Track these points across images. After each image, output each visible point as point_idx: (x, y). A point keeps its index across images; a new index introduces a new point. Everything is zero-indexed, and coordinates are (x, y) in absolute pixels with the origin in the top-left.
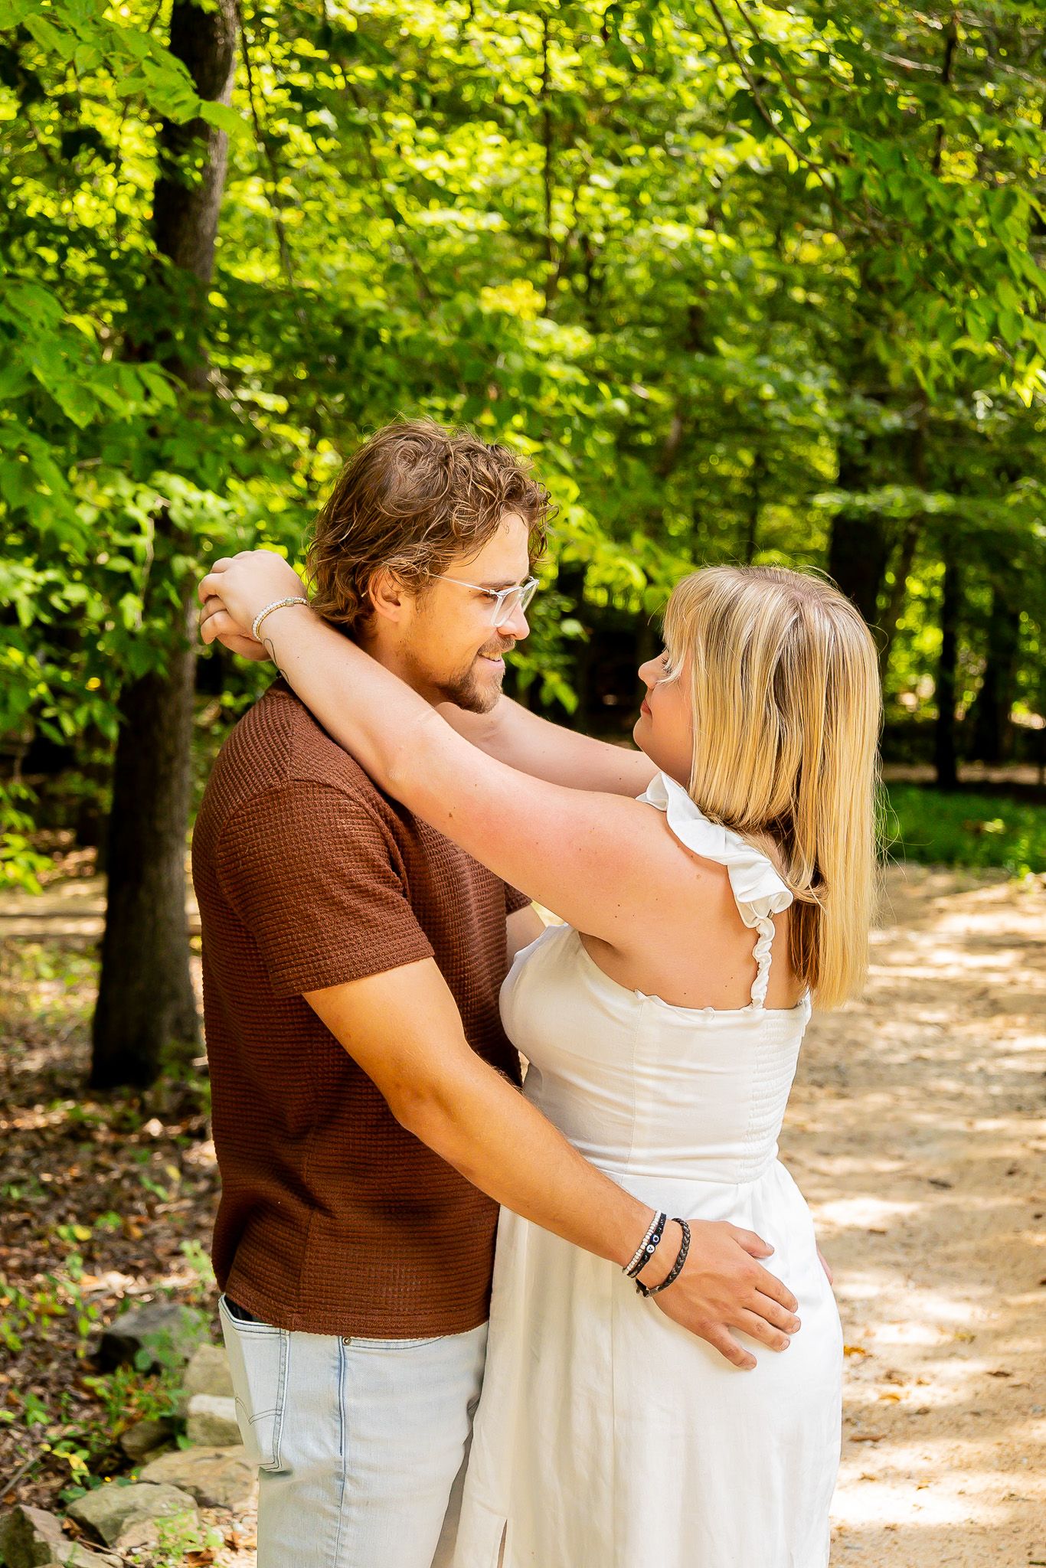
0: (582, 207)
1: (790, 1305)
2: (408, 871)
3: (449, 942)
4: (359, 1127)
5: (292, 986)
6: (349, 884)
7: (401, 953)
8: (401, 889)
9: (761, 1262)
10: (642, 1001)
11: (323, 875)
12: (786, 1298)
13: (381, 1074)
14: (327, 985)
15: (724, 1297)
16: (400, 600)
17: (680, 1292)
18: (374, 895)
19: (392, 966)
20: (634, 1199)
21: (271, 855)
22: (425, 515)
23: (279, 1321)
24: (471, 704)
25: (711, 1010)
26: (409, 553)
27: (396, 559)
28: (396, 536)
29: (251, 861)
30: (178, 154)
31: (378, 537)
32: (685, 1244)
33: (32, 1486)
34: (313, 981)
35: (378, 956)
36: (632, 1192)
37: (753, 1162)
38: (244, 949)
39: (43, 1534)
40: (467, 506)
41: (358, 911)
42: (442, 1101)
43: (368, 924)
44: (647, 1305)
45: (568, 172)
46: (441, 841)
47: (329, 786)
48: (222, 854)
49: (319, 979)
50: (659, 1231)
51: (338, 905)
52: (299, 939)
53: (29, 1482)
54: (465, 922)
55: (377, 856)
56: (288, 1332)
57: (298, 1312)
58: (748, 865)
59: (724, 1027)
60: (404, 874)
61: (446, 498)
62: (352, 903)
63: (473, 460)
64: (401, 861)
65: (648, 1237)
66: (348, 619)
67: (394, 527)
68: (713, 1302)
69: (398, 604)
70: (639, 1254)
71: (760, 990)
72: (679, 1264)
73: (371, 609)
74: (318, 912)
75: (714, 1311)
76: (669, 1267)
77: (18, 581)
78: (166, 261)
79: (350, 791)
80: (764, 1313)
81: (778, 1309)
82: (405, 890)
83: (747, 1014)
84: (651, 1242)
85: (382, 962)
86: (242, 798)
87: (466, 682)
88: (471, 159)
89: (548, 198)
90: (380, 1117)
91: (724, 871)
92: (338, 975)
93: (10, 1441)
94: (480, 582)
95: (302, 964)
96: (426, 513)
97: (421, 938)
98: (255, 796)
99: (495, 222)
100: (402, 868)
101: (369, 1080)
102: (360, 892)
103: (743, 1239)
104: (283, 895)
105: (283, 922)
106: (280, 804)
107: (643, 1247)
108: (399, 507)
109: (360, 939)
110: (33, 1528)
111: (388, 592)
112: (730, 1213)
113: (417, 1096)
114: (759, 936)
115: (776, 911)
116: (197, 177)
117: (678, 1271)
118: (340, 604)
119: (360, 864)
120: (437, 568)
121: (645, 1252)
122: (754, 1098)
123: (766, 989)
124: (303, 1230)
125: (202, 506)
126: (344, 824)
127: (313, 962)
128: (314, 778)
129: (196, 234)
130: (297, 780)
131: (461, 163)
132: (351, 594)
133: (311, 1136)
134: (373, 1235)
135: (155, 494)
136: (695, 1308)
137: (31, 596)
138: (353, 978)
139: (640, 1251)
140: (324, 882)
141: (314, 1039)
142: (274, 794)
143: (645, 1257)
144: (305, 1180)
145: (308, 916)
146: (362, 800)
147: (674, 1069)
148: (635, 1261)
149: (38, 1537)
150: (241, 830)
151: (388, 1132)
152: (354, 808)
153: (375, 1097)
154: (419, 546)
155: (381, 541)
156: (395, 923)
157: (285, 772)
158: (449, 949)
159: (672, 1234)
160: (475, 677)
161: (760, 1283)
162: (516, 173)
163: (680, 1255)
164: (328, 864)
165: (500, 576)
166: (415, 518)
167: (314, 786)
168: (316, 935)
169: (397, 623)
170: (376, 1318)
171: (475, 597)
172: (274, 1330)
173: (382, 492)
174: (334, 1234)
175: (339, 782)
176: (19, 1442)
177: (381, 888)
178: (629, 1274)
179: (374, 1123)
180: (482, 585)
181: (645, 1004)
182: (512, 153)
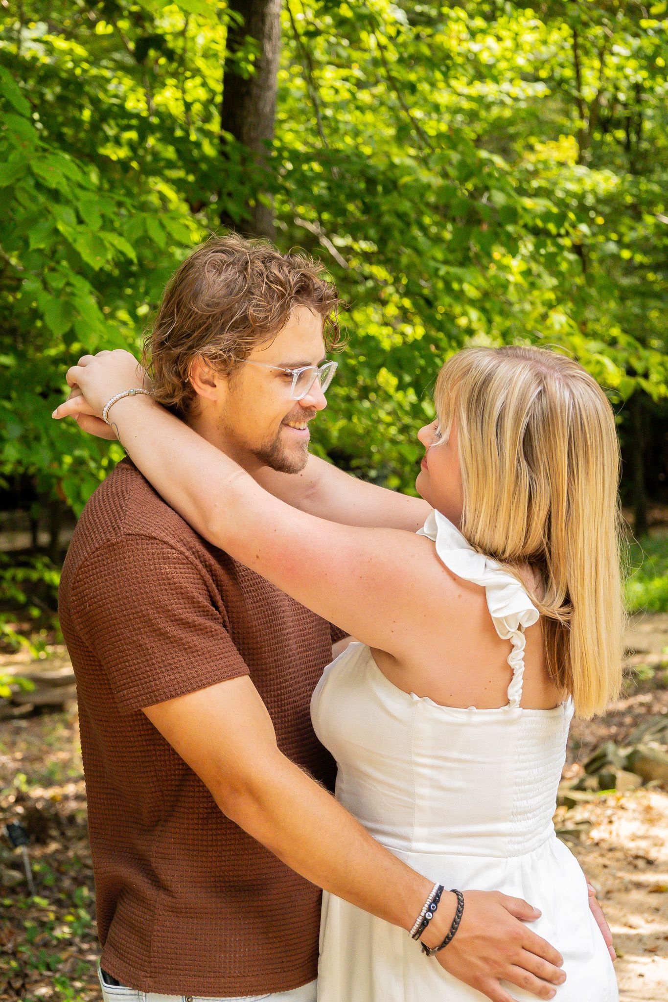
0: (609, 73)
1: (556, 961)
2: (226, 606)
3: (266, 664)
4: (192, 819)
5: (131, 704)
6: (172, 618)
7: (217, 673)
8: (221, 621)
9: (528, 926)
10: (417, 702)
11: (150, 612)
12: (551, 955)
13: (205, 772)
14: (157, 702)
15: (495, 955)
16: (216, 382)
17: (456, 951)
18: (195, 626)
19: (210, 684)
20: (417, 874)
21: (110, 597)
22: (229, 311)
23: (138, 986)
24: (282, 467)
25: (474, 709)
26: (216, 344)
27: (206, 348)
28: (207, 329)
29: (95, 603)
30: (236, 52)
31: (194, 332)
32: (459, 912)
34: (147, 699)
35: (198, 676)
36: (416, 868)
37: (520, 839)
38: (98, 675)
40: (263, 301)
41: (181, 639)
42: (254, 793)
43: (190, 649)
44: (431, 962)
45: (594, 45)
46: (258, 581)
47: (155, 538)
48: (74, 598)
49: (151, 697)
50: (436, 900)
51: (163, 635)
52: (134, 664)
54: (281, 648)
55: (195, 594)
56: (144, 994)
57: (150, 977)
58: (501, 587)
59: (485, 723)
60: (222, 608)
61: (245, 295)
62: (176, 633)
63: (268, 264)
64: (219, 598)
65: (427, 906)
66: (176, 400)
67: (205, 323)
68: (485, 959)
69: (214, 386)
70: (419, 920)
71: (515, 691)
72: (454, 927)
73: (194, 393)
74: (147, 641)
75: (485, 967)
76: (445, 930)
78: (229, 137)
79: (172, 542)
80: (531, 968)
81: (543, 965)
82: (224, 621)
83: (506, 712)
84: (429, 910)
85: (201, 680)
86: (87, 552)
87: (275, 448)
88: (515, 39)
89: (577, 66)
90: (209, 811)
91: (482, 591)
92: (165, 693)
94: (280, 362)
95: (138, 685)
96: (230, 309)
97: (237, 659)
98: (97, 549)
99: (541, 89)
100: (220, 603)
101: (199, 781)
102: (183, 624)
103: (512, 906)
104: (120, 628)
105: (121, 652)
106: (115, 555)
107: (423, 914)
108: (208, 306)
109: (184, 663)
111: (206, 377)
112: (503, 883)
113: (235, 790)
114: (513, 646)
115: (525, 625)
116: (251, 68)
117: (453, 934)
118: (169, 389)
119: (182, 601)
120: (242, 354)
121: (425, 919)
122: (516, 784)
123: (521, 691)
124: (152, 908)
126: (167, 569)
127: (146, 683)
128: (142, 532)
130: (129, 535)
131: (509, 43)
132: (175, 380)
133: (159, 828)
134: (206, 911)
136: (469, 964)
138: (178, 695)
139: (421, 918)
140: (152, 617)
141: (158, 748)
142: (111, 547)
143: (425, 923)
144: (154, 865)
145: (140, 645)
146: (183, 549)
147: (445, 759)
148: (416, 926)
150: (87, 578)
151: (217, 823)
152: (176, 555)
153: (205, 794)
154: (226, 336)
155: (196, 334)
156: (213, 648)
157: (119, 529)
158: (267, 670)
159: (448, 903)
160: (283, 443)
161: (526, 943)
162: (553, 49)
163: (455, 921)
164: (154, 602)
165: (297, 358)
166: (222, 314)
167: (142, 539)
168: (147, 660)
169: (215, 402)
170: (212, 980)
171: (276, 376)
172: (133, 992)
173: (196, 296)
174: (175, 910)
175: (163, 535)
177: (201, 620)
178: (413, 937)
179: (205, 816)
180: (281, 366)
181: (420, 705)
182: (549, 32)
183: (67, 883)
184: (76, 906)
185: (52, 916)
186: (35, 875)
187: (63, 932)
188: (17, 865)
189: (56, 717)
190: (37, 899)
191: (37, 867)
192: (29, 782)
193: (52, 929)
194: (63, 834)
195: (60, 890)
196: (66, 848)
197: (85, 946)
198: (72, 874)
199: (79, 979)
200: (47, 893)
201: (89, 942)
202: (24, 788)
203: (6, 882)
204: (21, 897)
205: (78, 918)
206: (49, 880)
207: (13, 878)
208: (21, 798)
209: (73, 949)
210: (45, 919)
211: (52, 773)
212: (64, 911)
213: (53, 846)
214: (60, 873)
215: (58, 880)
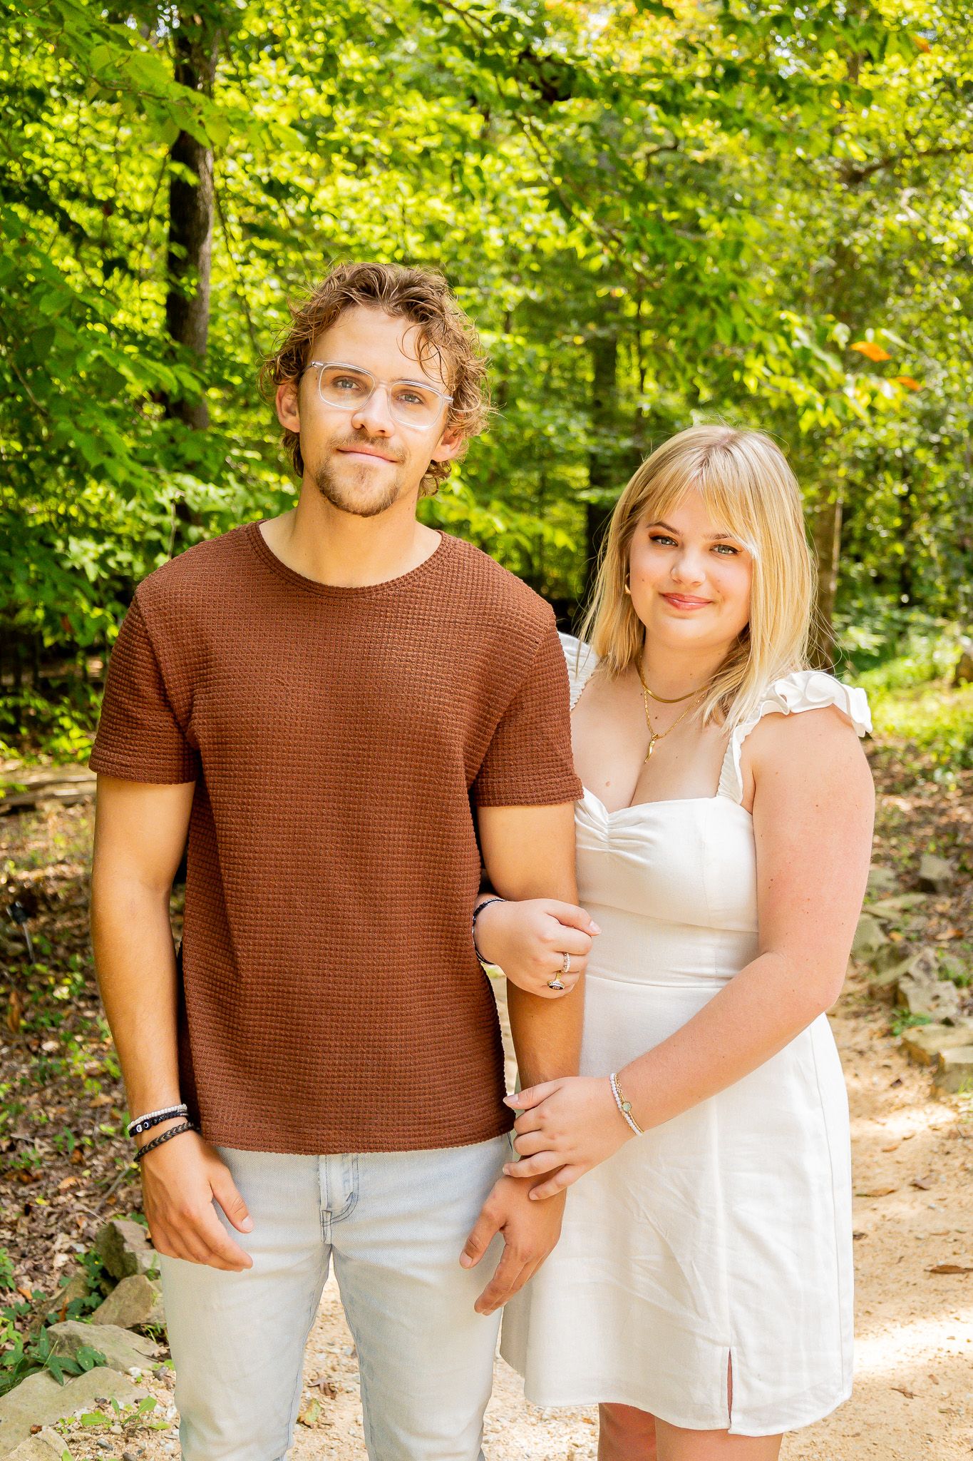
30: (179, 278)
33: (128, 1189)
39: (132, 1245)
53: (125, 1185)
77: (85, 552)
78: (177, 345)
93: (113, 1149)
110: (124, 1241)
116: (193, 291)
125: (207, 494)
129: (194, 333)
135: (175, 488)
137: (94, 561)
149: (128, 1248)
176: (119, 1149)
183: (61, 951)
184: (71, 971)
185: (52, 980)
186: (35, 946)
187: (62, 993)
188: (19, 938)
189: (31, 815)
190: (39, 967)
191: (36, 940)
192: (16, 867)
193: (53, 990)
194: (49, 909)
195: (56, 957)
196: (54, 920)
197: (82, 1004)
198: (64, 943)
199: (80, 1033)
200: (45, 960)
201: (85, 1001)
202: (13, 872)
203: (10, 953)
204: (24, 965)
205: (74, 980)
206: (47, 950)
207: (15, 949)
208: (11, 881)
209: (72, 1008)
210: (46, 983)
211: (33, 859)
212: (61, 975)
213: (43, 919)
214: (55, 943)
215: (54, 949)
